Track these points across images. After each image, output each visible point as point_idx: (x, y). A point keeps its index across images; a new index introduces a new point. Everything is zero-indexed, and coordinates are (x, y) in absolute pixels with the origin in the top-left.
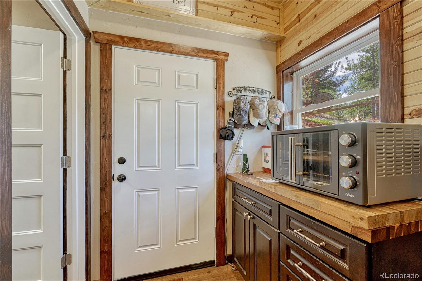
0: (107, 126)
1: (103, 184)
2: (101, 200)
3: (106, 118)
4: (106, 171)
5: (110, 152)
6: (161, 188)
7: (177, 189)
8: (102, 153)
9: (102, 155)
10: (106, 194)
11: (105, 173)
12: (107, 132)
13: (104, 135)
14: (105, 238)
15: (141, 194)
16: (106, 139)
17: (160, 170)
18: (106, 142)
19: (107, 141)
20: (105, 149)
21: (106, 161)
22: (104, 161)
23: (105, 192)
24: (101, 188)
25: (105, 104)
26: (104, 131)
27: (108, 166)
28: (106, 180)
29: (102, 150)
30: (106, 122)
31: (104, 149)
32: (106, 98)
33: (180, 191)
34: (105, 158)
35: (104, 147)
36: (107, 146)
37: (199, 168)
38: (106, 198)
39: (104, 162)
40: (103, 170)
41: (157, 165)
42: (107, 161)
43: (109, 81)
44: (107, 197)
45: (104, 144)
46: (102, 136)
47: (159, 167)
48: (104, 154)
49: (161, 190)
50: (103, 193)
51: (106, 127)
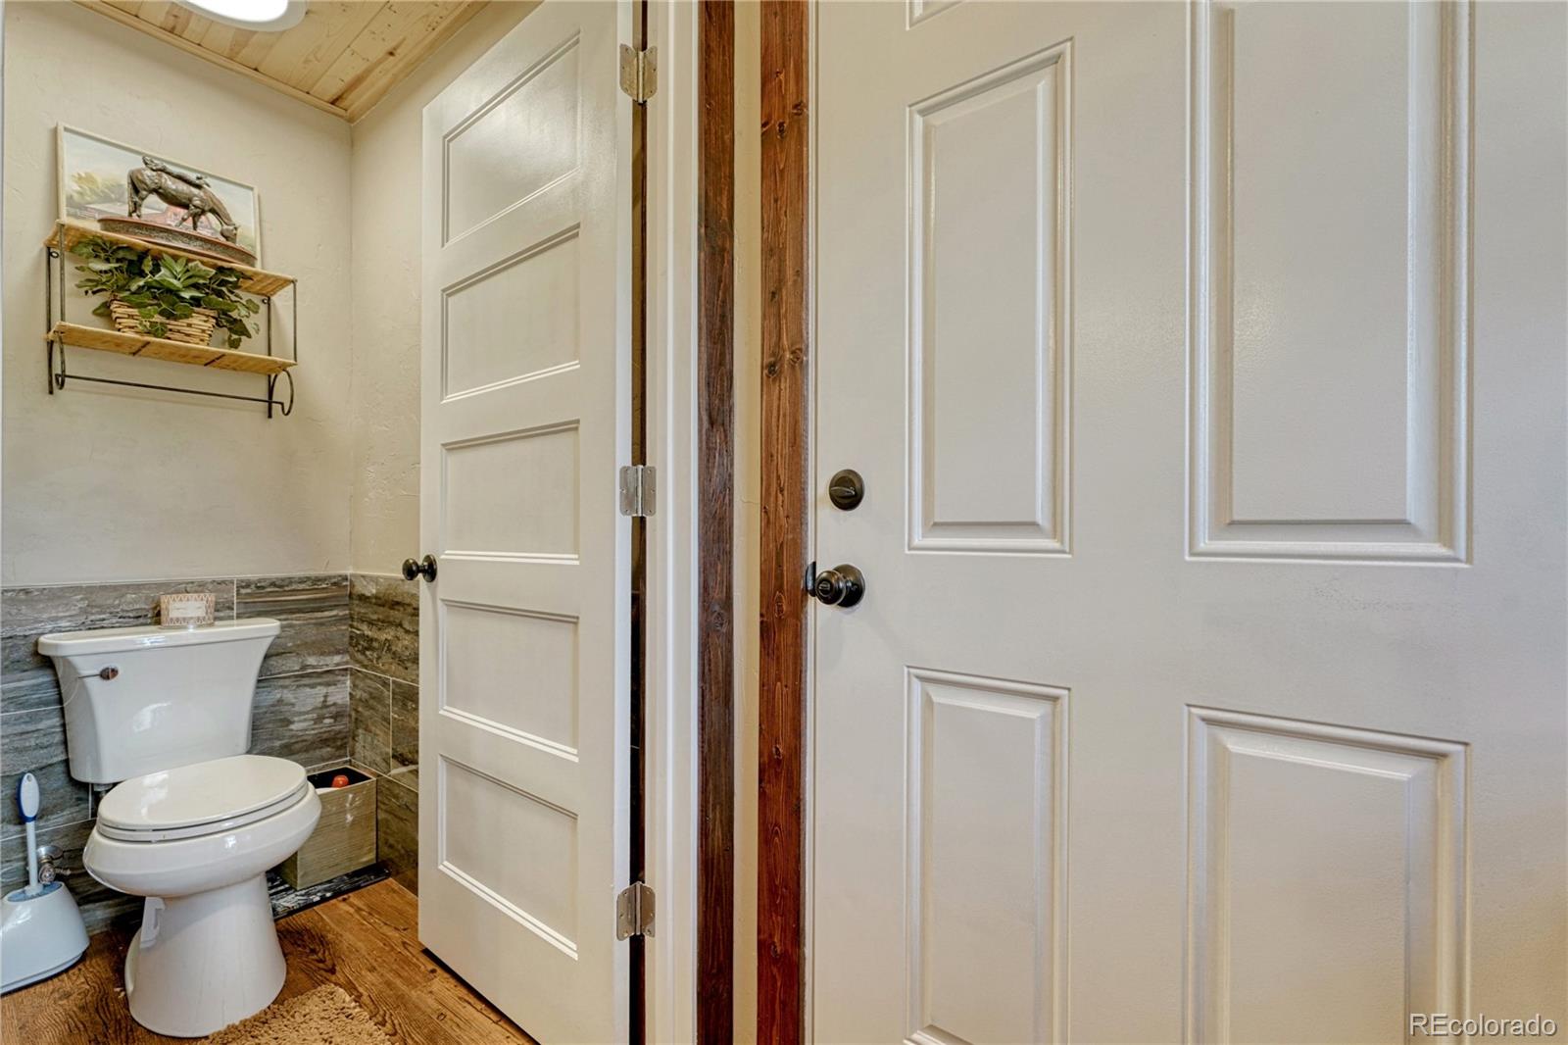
0: (783, 311)
1: (768, 607)
2: (762, 685)
3: (780, 271)
4: (782, 545)
5: (795, 443)
6: (1069, 689)
7: (1209, 721)
8: (767, 450)
9: (766, 462)
10: (778, 658)
11: (777, 553)
12: (785, 343)
13: (772, 359)
14: (776, 886)
15: (942, 700)
16: (783, 380)
17: (1064, 552)
18: (780, 390)
19: (785, 388)
20: (778, 431)
21: (782, 491)
22: (773, 494)
23: (778, 648)
24: (762, 623)
25: (776, 201)
26: (774, 339)
27: (787, 517)
28: (780, 588)
29: (768, 436)
30: (780, 290)
31: (774, 429)
32: (782, 166)
33: (1237, 745)
34: (778, 477)
35: (774, 423)
36: (784, 415)
37: (1469, 559)
38: (780, 680)
39: (772, 499)
40: (768, 536)
41: (1041, 517)
42: (785, 493)
43: (792, 75)
44: (783, 675)
45: (775, 405)
46: (767, 366)
47: (1055, 533)
48: (775, 458)
49: (1066, 701)
50: (768, 654)
51: (779, 316)
